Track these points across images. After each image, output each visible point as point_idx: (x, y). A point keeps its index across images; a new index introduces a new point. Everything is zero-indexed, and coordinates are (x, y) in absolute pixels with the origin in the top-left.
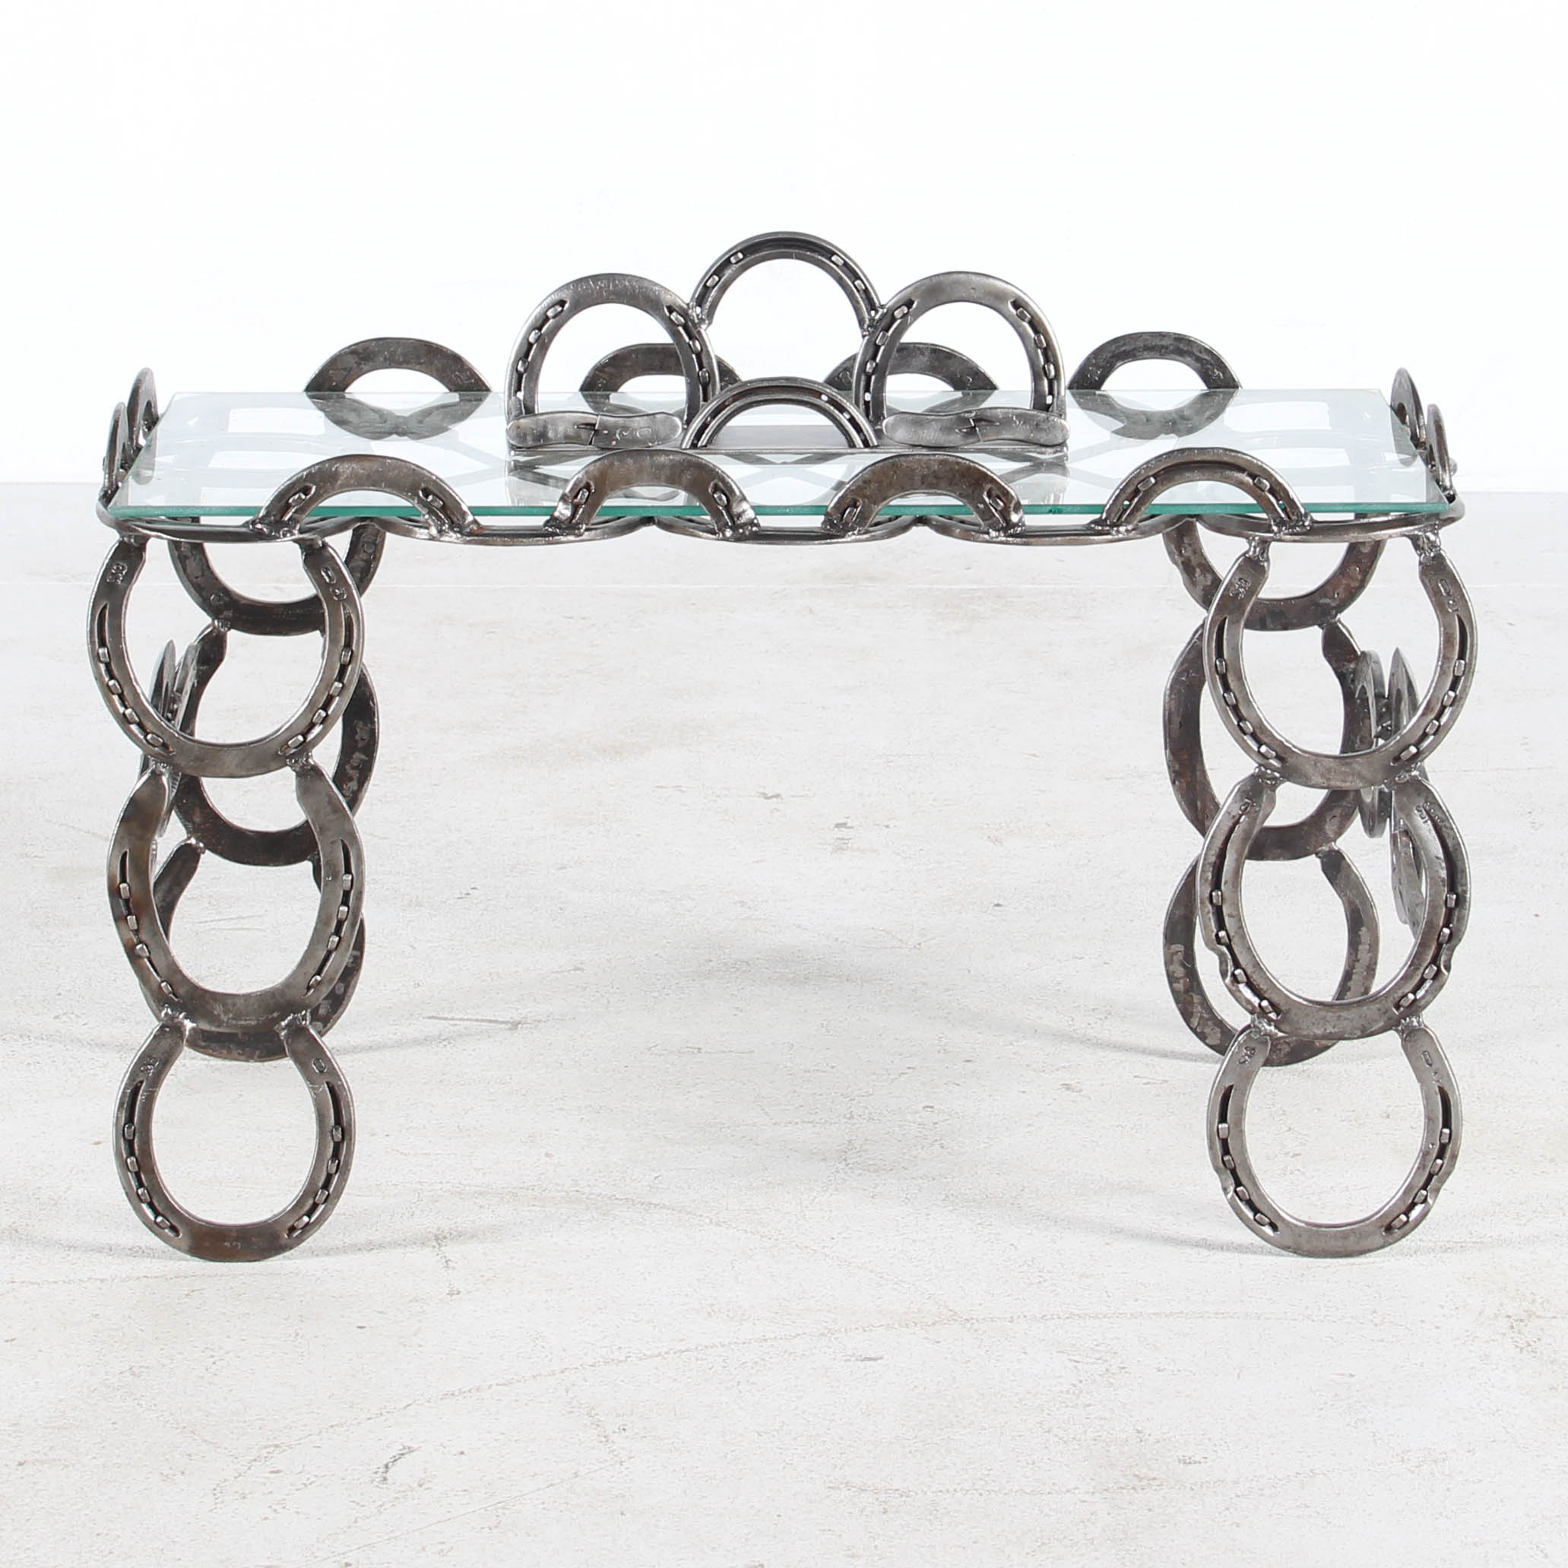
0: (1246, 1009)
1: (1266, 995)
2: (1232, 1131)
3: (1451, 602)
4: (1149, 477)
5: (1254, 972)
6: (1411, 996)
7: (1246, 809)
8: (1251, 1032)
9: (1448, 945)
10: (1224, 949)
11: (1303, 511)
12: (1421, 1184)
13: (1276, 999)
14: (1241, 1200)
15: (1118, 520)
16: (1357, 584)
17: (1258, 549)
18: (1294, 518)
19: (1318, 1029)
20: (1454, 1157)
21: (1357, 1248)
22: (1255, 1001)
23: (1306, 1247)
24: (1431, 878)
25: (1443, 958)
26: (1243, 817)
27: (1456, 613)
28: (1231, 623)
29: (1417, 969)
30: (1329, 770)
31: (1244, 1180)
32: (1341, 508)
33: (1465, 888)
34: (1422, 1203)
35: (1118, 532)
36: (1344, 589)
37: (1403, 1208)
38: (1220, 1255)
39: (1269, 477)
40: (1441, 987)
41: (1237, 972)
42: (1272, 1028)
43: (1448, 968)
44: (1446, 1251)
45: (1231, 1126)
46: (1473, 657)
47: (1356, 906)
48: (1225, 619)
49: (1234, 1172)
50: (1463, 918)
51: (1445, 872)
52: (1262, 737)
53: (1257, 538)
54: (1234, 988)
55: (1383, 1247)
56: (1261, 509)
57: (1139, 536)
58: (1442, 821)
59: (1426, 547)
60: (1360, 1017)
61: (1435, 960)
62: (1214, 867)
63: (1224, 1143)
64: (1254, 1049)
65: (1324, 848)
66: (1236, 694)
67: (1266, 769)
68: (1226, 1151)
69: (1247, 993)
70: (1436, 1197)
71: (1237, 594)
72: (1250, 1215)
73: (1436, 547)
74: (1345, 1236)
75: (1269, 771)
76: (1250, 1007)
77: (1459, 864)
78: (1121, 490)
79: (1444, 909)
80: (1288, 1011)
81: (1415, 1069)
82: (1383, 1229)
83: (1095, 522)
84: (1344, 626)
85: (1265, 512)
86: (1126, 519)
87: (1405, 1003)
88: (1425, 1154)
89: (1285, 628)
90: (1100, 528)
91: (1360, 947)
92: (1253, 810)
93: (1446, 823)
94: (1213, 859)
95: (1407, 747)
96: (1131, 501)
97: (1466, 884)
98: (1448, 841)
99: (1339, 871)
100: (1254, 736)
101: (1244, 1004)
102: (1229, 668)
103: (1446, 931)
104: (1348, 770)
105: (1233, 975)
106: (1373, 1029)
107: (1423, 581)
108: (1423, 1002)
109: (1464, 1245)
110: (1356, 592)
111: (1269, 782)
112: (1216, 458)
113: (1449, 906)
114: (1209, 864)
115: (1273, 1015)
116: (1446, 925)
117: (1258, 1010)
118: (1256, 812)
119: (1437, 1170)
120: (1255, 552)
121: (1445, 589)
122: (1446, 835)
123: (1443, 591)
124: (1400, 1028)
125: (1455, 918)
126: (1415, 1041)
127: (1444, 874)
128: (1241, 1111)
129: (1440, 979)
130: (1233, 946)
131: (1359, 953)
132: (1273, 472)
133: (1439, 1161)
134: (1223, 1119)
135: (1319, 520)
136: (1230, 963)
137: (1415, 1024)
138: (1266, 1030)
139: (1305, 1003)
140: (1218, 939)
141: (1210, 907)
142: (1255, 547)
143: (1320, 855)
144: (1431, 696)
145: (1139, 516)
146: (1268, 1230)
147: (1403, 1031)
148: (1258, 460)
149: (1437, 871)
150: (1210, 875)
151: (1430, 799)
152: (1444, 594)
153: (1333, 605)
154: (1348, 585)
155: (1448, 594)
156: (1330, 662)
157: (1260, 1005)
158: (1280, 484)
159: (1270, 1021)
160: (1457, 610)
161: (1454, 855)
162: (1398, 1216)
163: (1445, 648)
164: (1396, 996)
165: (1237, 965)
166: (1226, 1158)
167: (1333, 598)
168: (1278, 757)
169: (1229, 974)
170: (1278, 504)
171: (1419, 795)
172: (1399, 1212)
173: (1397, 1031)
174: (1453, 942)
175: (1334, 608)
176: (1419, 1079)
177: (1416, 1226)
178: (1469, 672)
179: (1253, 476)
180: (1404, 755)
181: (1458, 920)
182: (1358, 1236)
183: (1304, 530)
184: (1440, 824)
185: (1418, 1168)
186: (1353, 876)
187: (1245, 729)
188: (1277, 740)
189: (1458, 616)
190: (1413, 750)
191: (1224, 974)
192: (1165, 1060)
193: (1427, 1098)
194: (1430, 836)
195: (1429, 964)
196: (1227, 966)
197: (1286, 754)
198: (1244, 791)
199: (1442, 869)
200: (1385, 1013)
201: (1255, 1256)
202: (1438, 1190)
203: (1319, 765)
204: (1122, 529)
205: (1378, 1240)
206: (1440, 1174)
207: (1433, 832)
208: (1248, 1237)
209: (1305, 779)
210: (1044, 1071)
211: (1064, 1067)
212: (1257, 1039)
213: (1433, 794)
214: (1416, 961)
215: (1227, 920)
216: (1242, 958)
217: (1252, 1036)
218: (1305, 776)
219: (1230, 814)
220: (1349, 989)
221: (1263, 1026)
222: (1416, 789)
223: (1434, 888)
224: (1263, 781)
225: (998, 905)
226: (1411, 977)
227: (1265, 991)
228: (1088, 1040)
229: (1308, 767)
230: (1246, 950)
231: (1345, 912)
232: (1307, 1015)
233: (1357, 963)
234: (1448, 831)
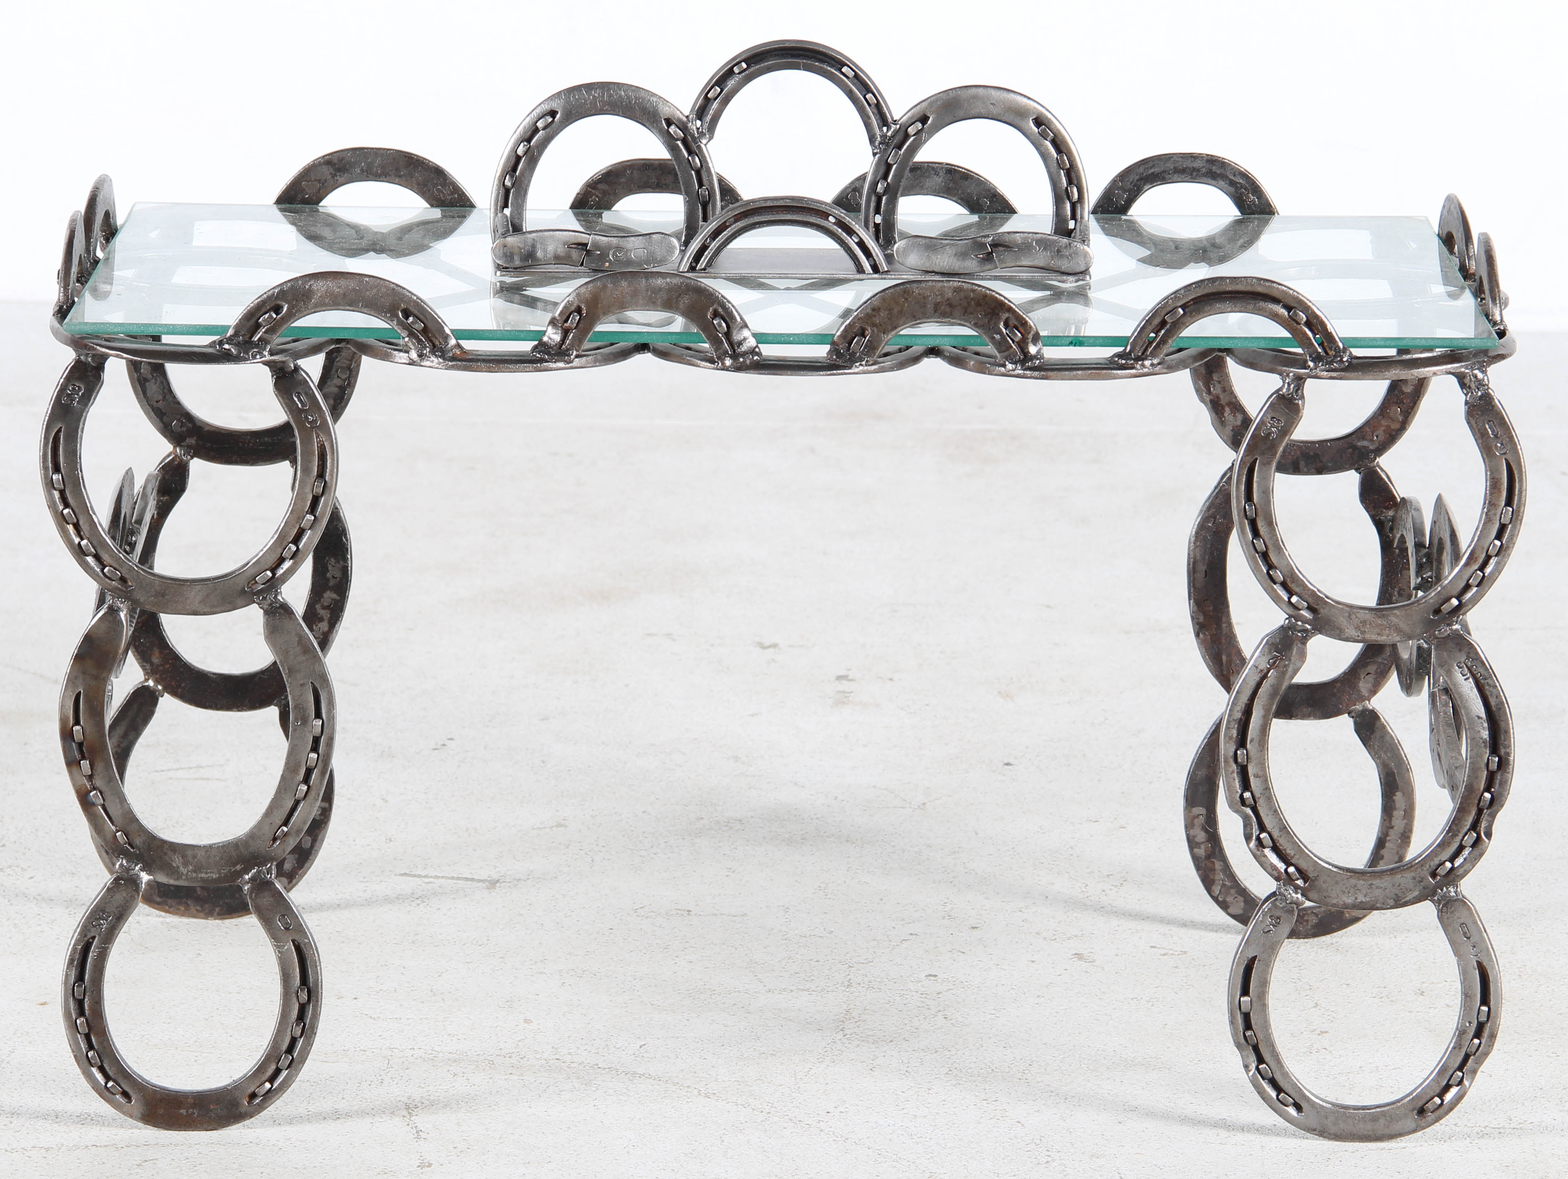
0: (1271, 875)
1: (1293, 861)
2: (1255, 1004)
3: (1499, 445)
4: (1177, 307)
5: (1281, 837)
6: (1448, 865)
7: (1275, 662)
8: (1276, 900)
9: (1489, 811)
10: (1249, 811)
11: (1341, 345)
12: (1457, 1065)
13: (1303, 865)
14: (1263, 1079)
15: (1143, 353)
16: (1398, 426)
17: (1292, 386)
18: (1332, 353)
19: (1348, 897)
20: (1493, 1036)
21: (1387, 1131)
22: (1281, 866)
23: (1333, 1129)
24: (1473, 739)
25: (1484, 825)
26: (1272, 671)
27: (1504, 457)
28: (1263, 464)
29: (1455, 835)
30: (1364, 622)
31: (1267, 1056)
32: (1382, 343)
33: (1508, 750)
34: (1457, 1086)
35: (1143, 366)
36: (1384, 431)
37: (1438, 1091)
38: (1240, 1137)
39: (1306, 309)
40: (1481, 855)
41: (1263, 836)
42: (1299, 896)
43: (1489, 835)
44: (1483, 1137)
45: (1254, 1000)
46: (1521, 504)
47: (1391, 769)
48: (1257, 459)
49: (1256, 1049)
50: (1506, 782)
51: (1487, 733)
52: (1293, 586)
53: (1291, 374)
55: (1414, 1131)
56: (1297, 344)
57: (1164, 371)
58: (1485, 679)
59: (1473, 386)
60: (1393, 885)
61: (1475, 827)
62: (1239, 724)
63: (1247, 1017)
64: (1278, 918)
65: (1358, 707)
66: (1266, 540)
67: (1297, 620)
68: (1248, 1026)
69: (1273, 858)
70: (1473, 1079)
71: (1269, 434)
72: (1273, 1094)
73: (1484, 385)
74: (1374, 1119)
75: (1299, 623)
76: (1275, 874)
77: (1502, 724)
78: (1147, 321)
79: (1486, 773)
80: (1316, 878)
81: (1453, 943)
82: (1416, 1111)
83: (1120, 355)
84: (1382, 470)
85: (1300, 347)
86: (1151, 352)
87: (1441, 871)
88: (1461, 1033)
89: (1319, 472)
90: (1124, 362)
91: (1395, 813)
92: (1282, 663)
93: (1489, 681)
94: (1238, 715)
95: (1448, 599)
96: (1157, 333)
97: (1509, 746)
98: (1490, 699)
99: (1373, 732)
100: (1284, 585)
101: (1269, 869)
102: (1259, 511)
103: (1487, 795)
104: (1385, 623)
105: (1258, 839)
106: (1407, 899)
107: (1468, 423)
108: (1461, 871)
109: (1501, 1130)
110: (1396, 435)
111: (1299, 634)
112: (1249, 288)
113: (1490, 768)
114: (1234, 720)
115: (1300, 882)
116: (1487, 789)
117: (1284, 876)
118: (1285, 666)
119: (1474, 1050)
120: (1288, 389)
121: (1493, 431)
122: (1488, 694)
123: (1490, 432)
124: (1436, 898)
125: (1498, 782)
126: (1452, 913)
127: (1485, 734)
128: (1264, 984)
129: (1480, 847)
130: (1259, 808)
131: (1393, 818)
132: (1310, 304)
133: (1476, 1041)
134: (1245, 991)
135: (1358, 355)
136: (1255, 827)
137: (1453, 894)
138: (1293, 897)
139: (1335, 870)
140: (1243, 801)
141: (1234, 766)
142: (1289, 385)
143: (1353, 714)
144: (1475, 546)
145: (1166, 349)
146: (1292, 1111)
147: (1439, 902)
148: (1294, 291)
149: (1479, 732)
150: (1234, 733)
151: (1472, 655)
152: (1492, 436)
153: (1372, 447)
154: (1388, 427)
155: (1496, 436)
156: (1367, 511)
157: (1286, 870)
158: (1317, 317)
159: (1297, 888)
160: (1505, 453)
161: (1496, 714)
162: (1433, 1098)
163: (1491, 494)
164: (1432, 864)
165: (1262, 828)
166: (1248, 1033)
167: (1372, 440)
168: (1310, 608)
169: (1254, 838)
170: (1314, 338)
171: (1460, 650)
172: (1432, 1094)
173: (1432, 901)
174: (1494, 808)
175: (1372, 451)
176: (1457, 953)
177: (1451, 1109)
178: (1517, 519)
179: (1289, 308)
180: (1446, 608)
181: (1500, 784)
182: (1388, 1119)
183: (1342, 366)
184: (1482, 681)
185: (1454, 1048)
186: (1387, 738)
187: (1275, 578)
188: (1309, 589)
189: (1506, 459)
190: (1455, 602)
191: (1248, 838)
192: (1183, 931)
193: (1464, 973)
194: (1471, 695)
195: (1469, 830)
196: (1252, 829)
197: (1317, 605)
198: (1273, 644)
199: (1484, 728)
200: (1420, 882)
201: (1278, 1139)
202: (1474, 1072)
203: (1353, 617)
204: (1147, 363)
205: (1410, 1124)
206: (1477, 1054)
207: (1475, 690)
208: (1270, 1117)
209: (1338, 632)
210: (1055, 939)
211: (1076, 936)
212: (1283, 907)
213: (1476, 649)
214: (1454, 827)
215: (1252, 780)
216: (1268, 822)
217: (1278, 904)
218: (1338, 628)
219: (1257, 667)
220: (1382, 858)
221: (1290, 894)
222: (1457, 644)
223: (1475, 750)
224: (1293, 633)
225: (1007, 764)
226: (1449, 844)
227: (1292, 857)
228: (1102, 908)
229: (1342, 619)
230: (1272, 812)
231: (1379, 775)
232: (1337, 883)
233: (1391, 830)
234: (1491, 689)
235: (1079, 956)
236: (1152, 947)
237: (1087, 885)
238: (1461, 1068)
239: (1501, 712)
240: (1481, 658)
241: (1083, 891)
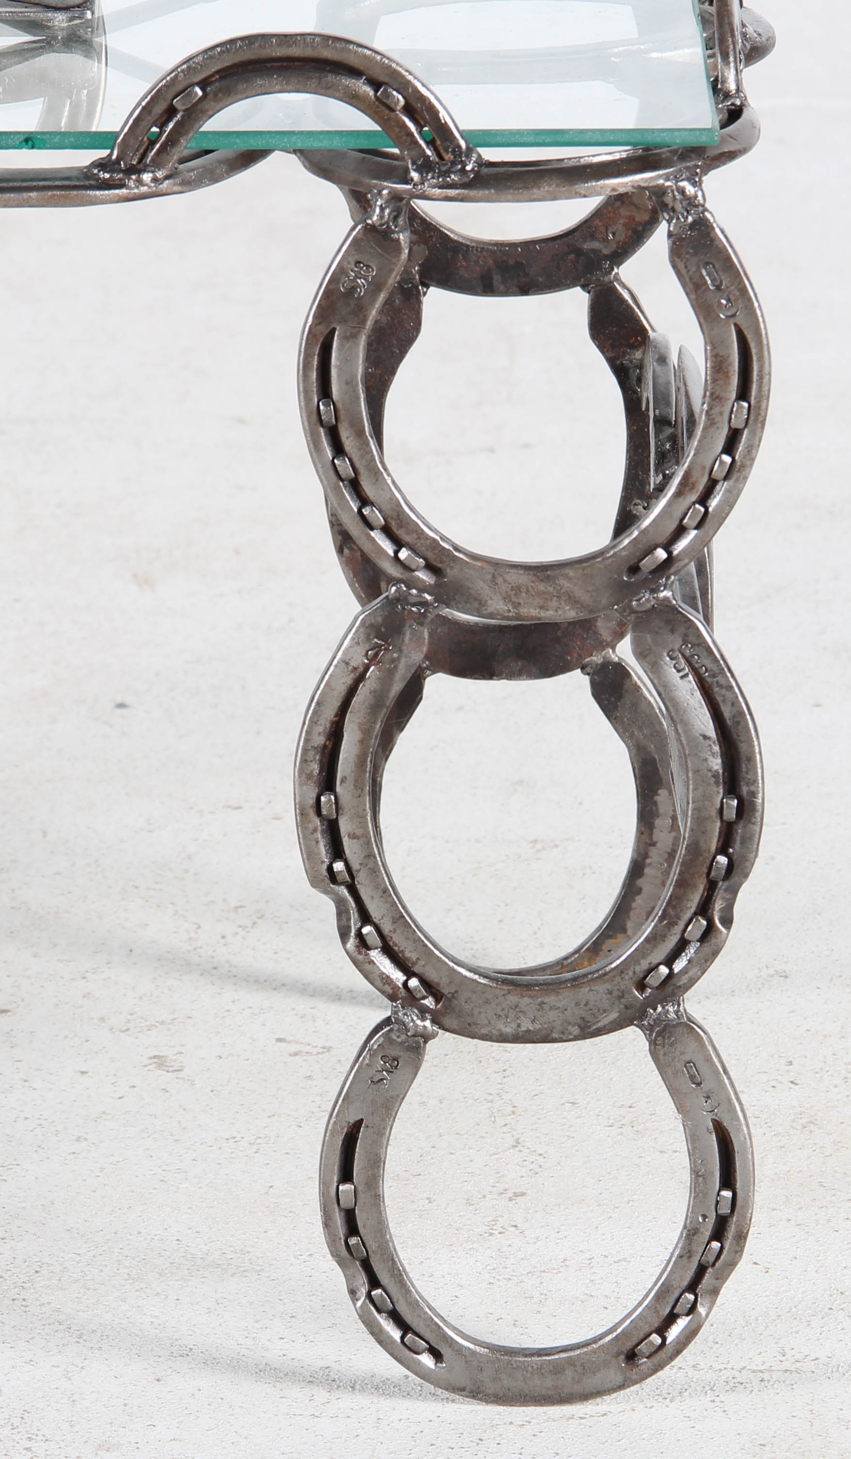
0: (383, 992)
1: (416, 969)
2: (362, 1197)
3: (724, 302)
4: (192, 85)
5: (395, 931)
6: (664, 970)
7: (376, 655)
8: (391, 1030)
9: (726, 884)
10: (344, 891)
11: (463, 144)
12: (685, 1283)
13: (432, 975)
14: (379, 1311)
15: (140, 161)
16: (646, 217)
17: (387, 211)
18: (448, 157)
19: (506, 1024)
20: (741, 1237)
21: (577, 1388)
22: (398, 977)
23: (491, 1388)
24: (696, 771)
25: (718, 905)
26: (372, 668)
27: (732, 321)
28: (345, 338)
29: (672, 924)
30: (517, 589)
31: (383, 1276)
32: (531, 139)
33: (752, 788)
34: (687, 1315)
35: (140, 182)
36: (625, 225)
37: (656, 1323)
38: (347, 1401)
39: (404, 86)
40: (715, 953)
41: (367, 930)
42: (428, 1023)
43: (728, 921)
44: (733, 1389)
45: (360, 1188)
46: (763, 396)
47: (649, 753)
48: (333, 331)
49: (366, 1265)
50: (751, 838)
51: (719, 761)
52: (401, 533)
53: (385, 192)
54: (360, 957)
55: (621, 1387)
56: (392, 143)
57: (176, 188)
58: (714, 676)
59: (679, 207)
60: (577, 1004)
61: (704, 909)
62: (323, 754)
63: (350, 1216)
64: (395, 1059)
65: (595, 658)
66: (356, 460)
67: (409, 587)
68: (352, 1229)
69: (385, 965)
70: (713, 1303)
71: (353, 289)
72: (396, 1334)
73: (697, 206)
74: (557, 1369)
75: (414, 591)
76: (388, 989)
77: (743, 747)
78: (144, 108)
79: (718, 824)
80: (454, 995)
81: (674, 1092)
82: (622, 1357)
83: (102, 165)
84: (624, 286)
85: (396, 147)
86: (153, 160)
87: (653, 980)
88: (691, 1233)
89: (524, 291)
90: (107, 176)
91: (658, 822)
92: (388, 656)
93: (720, 678)
94: (319, 740)
95: (651, 550)
96: (162, 126)
97: (755, 781)
98: (723, 708)
99: (620, 697)
100: (387, 530)
101: (378, 982)
102: (342, 413)
103: (722, 860)
104: (551, 589)
105: (359, 935)
106: (600, 1025)
107: (674, 267)
108: (684, 979)
109: (766, 1376)
110: (644, 230)
111: (414, 609)
112: (309, 53)
113: (725, 818)
114: (314, 748)
115: (429, 1002)
116: (723, 850)
117: (403, 992)
118: (393, 661)
119: (712, 1259)
120: (381, 216)
121: (713, 280)
122: (719, 699)
123: (709, 282)
124: (645, 1023)
125: (738, 838)
126: (671, 1045)
127: (716, 764)
128: (377, 1163)
129: (713, 941)
130: (358, 886)
131: (655, 831)
132: (410, 78)
133: (716, 1245)
134: (346, 1175)
135: (493, 159)
136: (354, 916)
137: (672, 1015)
138: (417, 1026)
139: (482, 981)
140: (332, 876)
141: (317, 821)
142: (382, 209)
143: (588, 669)
144: (691, 463)
145: (177, 153)
146: (427, 1360)
147: (651, 1028)
148: (383, 56)
149: (706, 760)
150: (315, 768)
151: (691, 638)
152: (712, 288)
153: (606, 251)
154: (631, 218)
155: (718, 288)
156: (602, 348)
157: (405, 984)
158: (422, 98)
159: (423, 1011)
160: (734, 315)
161: (733, 731)
162: (649, 1335)
163: (714, 381)
164: (638, 969)
165: (365, 918)
166: (353, 1241)
167: (605, 240)
168: (430, 567)
169: (353, 934)
170: (420, 133)
171: (672, 631)
172: (647, 1329)
173: (641, 1027)
174: (734, 879)
175: (606, 257)
176: (681, 1108)
177: (678, 1352)
178: (756, 420)
179: (376, 85)
180: (647, 564)
181: (743, 842)
182: (579, 1369)
183: (466, 180)
184: (709, 680)
185: (681, 1257)
186: (643, 706)
187: (370, 520)
188: (427, 537)
189: (735, 325)
190: (661, 554)
191: (344, 935)
193: (693, 1139)
194: (692, 701)
195: (695, 914)
196: (349, 919)
197: (441, 562)
198: (372, 625)
199: (713, 754)
200: (620, 998)
201: (408, 1403)
202: (715, 1292)
203: (500, 580)
204: (147, 177)
205: (613, 1375)
206: (717, 1264)
207: (698, 694)
208: (396, 1370)
209: (476, 605)
210: (128, 1030)
211: (162, 1023)
212: (402, 1043)
213: (697, 628)
214: (671, 912)
215: (348, 845)
216: (374, 909)
217: (395, 1037)
218: (476, 599)
219: (347, 664)
220: (639, 891)
221: (412, 1020)
222: (668, 622)
223: (701, 789)
224: (404, 609)
225: (121, 706)
226: (664, 937)
227: (415, 964)
228: (215, 968)
229: (481, 584)
230: (380, 893)
231: (632, 764)
232: (487, 1002)
233: (652, 849)
234: (723, 692)
235: (160, 1061)
236: (279, 1040)
237: (199, 927)
238: (692, 1287)
239: (740, 728)
240: (705, 642)
241: (190, 939)
